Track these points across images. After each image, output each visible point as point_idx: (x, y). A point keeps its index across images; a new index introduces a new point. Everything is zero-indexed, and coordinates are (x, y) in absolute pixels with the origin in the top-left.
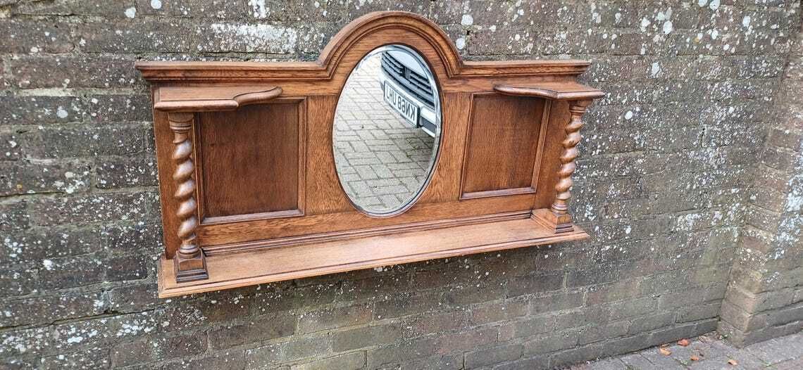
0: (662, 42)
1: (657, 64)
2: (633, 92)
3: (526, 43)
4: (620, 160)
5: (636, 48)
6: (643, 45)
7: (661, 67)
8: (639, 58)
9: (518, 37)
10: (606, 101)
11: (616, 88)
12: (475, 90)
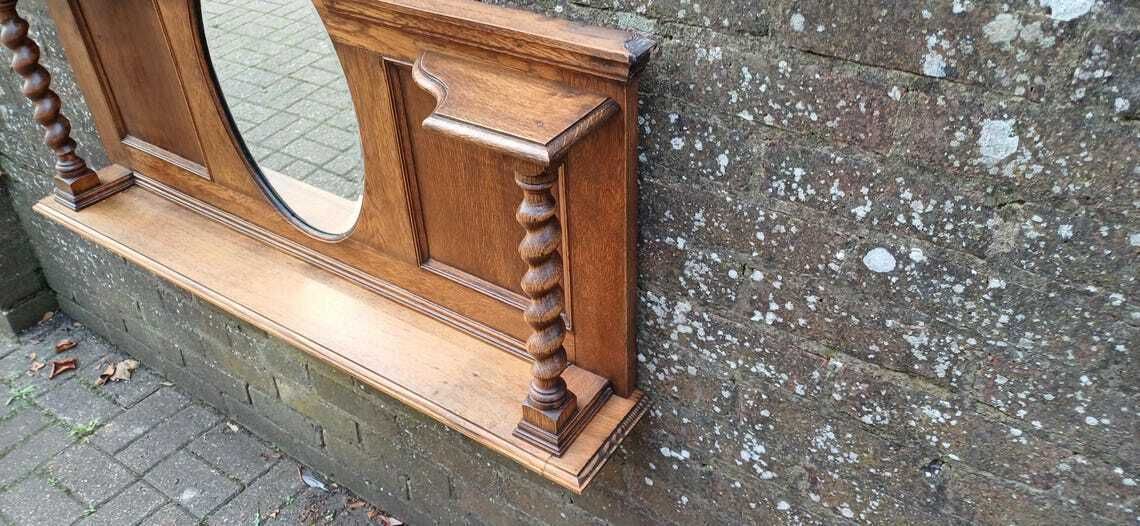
0: (1034, 49)
1: (1008, 125)
2: (897, 195)
4: (847, 374)
5: (899, 49)
6: (932, 40)
7: (1024, 141)
8: (916, 87)
10: (788, 188)
11: (825, 160)
12: (386, 52)
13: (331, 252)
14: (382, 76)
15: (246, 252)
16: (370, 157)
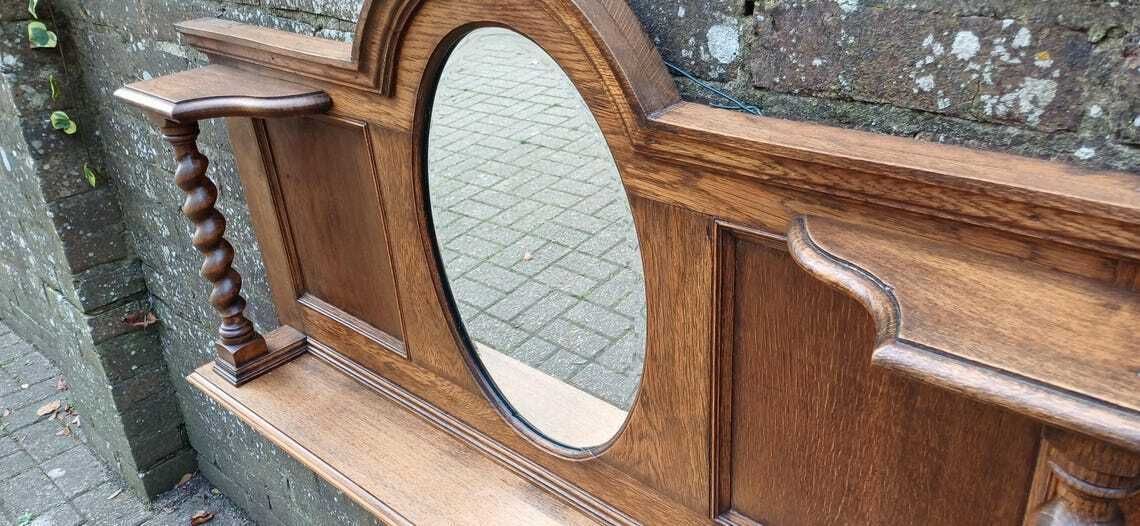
3: (1008, 78)
9: (966, 44)
12: (723, 214)
13: (566, 471)
14: (708, 249)
15: (446, 458)
16: (657, 360)
